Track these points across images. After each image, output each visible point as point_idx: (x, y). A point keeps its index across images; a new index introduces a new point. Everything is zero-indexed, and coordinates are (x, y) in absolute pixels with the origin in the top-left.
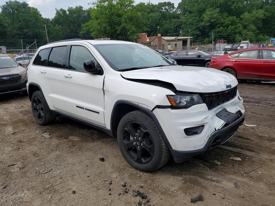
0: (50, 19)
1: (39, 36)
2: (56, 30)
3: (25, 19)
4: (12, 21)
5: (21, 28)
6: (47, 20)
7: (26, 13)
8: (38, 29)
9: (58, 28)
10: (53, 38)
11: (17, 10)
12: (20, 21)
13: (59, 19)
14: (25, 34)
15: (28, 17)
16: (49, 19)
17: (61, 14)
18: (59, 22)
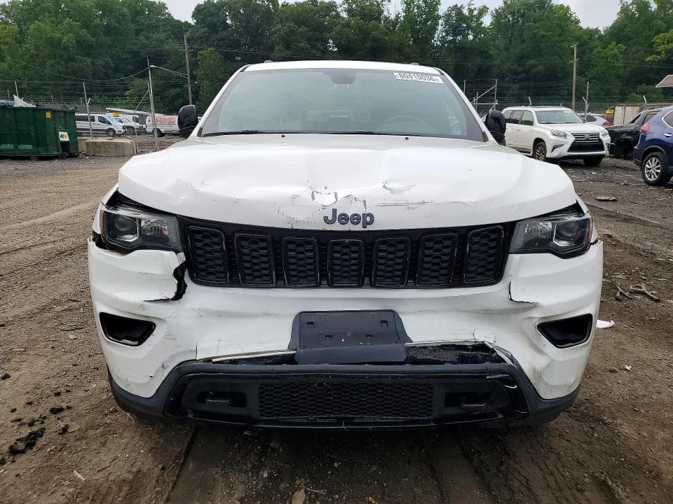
0: (601, 29)
1: (559, 75)
2: (607, 58)
3: (534, 35)
4: (508, 42)
5: (522, 58)
6: (592, 33)
7: (541, 20)
8: (560, 57)
9: (616, 50)
10: (595, 78)
11: (523, 16)
12: (523, 41)
13: (626, 26)
14: (527, 72)
15: (544, 30)
16: (597, 31)
17: (633, 13)
18: (622, 34)
